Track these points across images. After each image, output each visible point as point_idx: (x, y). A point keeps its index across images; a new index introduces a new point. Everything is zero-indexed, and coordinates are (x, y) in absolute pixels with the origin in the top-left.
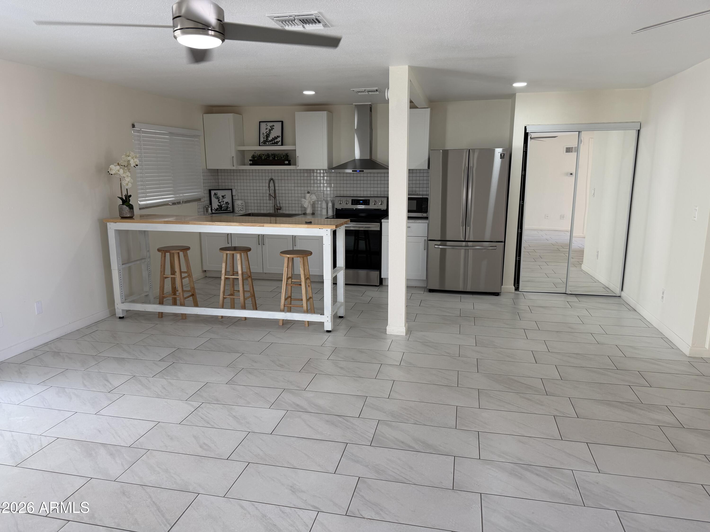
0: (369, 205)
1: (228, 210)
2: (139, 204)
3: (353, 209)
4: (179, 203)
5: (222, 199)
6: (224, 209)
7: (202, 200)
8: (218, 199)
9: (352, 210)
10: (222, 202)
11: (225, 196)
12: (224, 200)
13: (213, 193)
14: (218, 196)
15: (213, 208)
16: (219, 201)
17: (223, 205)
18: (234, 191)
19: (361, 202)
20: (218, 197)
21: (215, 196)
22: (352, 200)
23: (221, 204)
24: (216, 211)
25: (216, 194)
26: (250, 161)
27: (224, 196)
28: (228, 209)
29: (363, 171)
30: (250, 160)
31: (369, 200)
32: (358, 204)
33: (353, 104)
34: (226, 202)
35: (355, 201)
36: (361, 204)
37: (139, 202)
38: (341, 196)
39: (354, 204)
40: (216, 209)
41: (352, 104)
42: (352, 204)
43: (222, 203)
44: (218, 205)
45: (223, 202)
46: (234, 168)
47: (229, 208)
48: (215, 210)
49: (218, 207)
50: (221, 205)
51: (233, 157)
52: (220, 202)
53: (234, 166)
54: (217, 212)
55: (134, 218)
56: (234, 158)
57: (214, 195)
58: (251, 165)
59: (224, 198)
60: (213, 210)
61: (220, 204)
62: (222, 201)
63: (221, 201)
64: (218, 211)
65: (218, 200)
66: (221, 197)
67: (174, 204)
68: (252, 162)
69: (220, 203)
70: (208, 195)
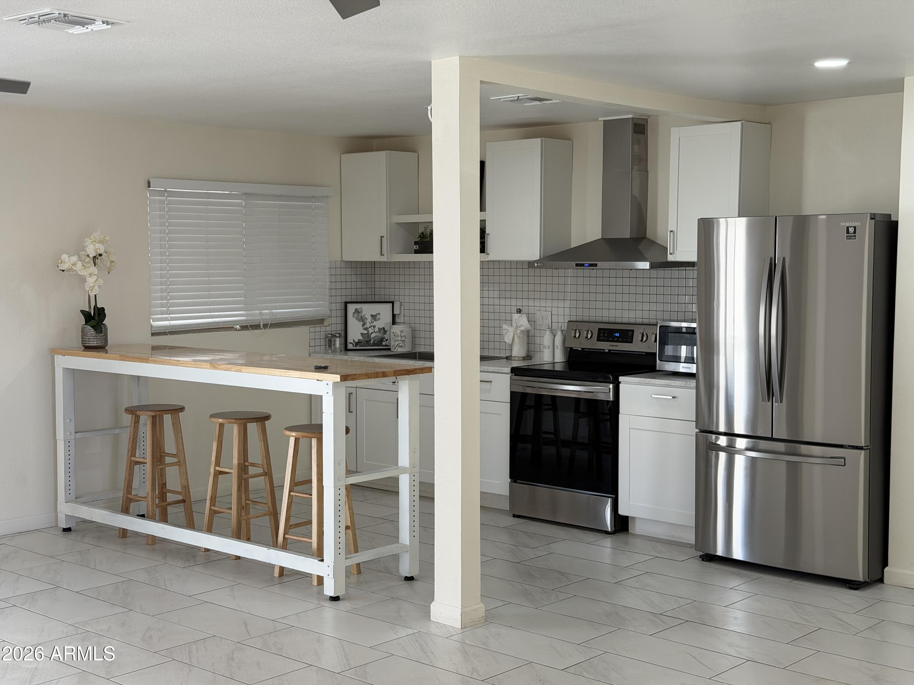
0: (632, 342)
1: (384, 345)
2: (151, 325)
3: (604, 350)
4: (256, 327)
5: (372, 322)
6: (374, 343)
7: (326, 323)
8: (363, 321)
9: (600, 353)
10: (370, 327)
11: (378, 316)
12: (375, 323)
13: (351, 308)
14: (364, 315)
15: (350, 340)
16: (364, 325)
17: (374, 333)
18: (397, 305)
19: (617, 335)
20: (362, 317)
21: (356, 315)
22: (600, 330)
23: (368, 331)
24: (355, 346)
25: (359, 310)
26: (415, 245)
27: (376, 316)
28: (384, 343)
29: (596, 265)
30: (416, 243)
31: (633, 331)
32: (611, 339)
33: (600, 119)
34: (379, 328)
35: (604, 333)
36: (615, 339)
37: (151, 321)
38: (578, 320)
39: (602, 338)
40: (356, 341)
41: (597, 120)
42: (598, 340)
43: (370, 329)
44: (362, 334)
45: (374, 328)
46: (384, 259)
47: (385, 340)
48: (354, 344)
49: (361, 338)
50: (368, 333)
51: (382, 237)
52: (366, 326)
53: (383, 255)
54: (358, 348)
55: (107, 350)
56: (385, 240)
57: (354, 313)
58: (416, 252)
59: (375, 320)
60: (351, 343)
61: (366, 332)
62: (371, 325)
63: (368, 325)
64: (360, 346)
65: (362, 323)
66: (369, 319)
67: (244, 328)
68: (418, 246)
69: (366, 329)
70: (340, 313)
